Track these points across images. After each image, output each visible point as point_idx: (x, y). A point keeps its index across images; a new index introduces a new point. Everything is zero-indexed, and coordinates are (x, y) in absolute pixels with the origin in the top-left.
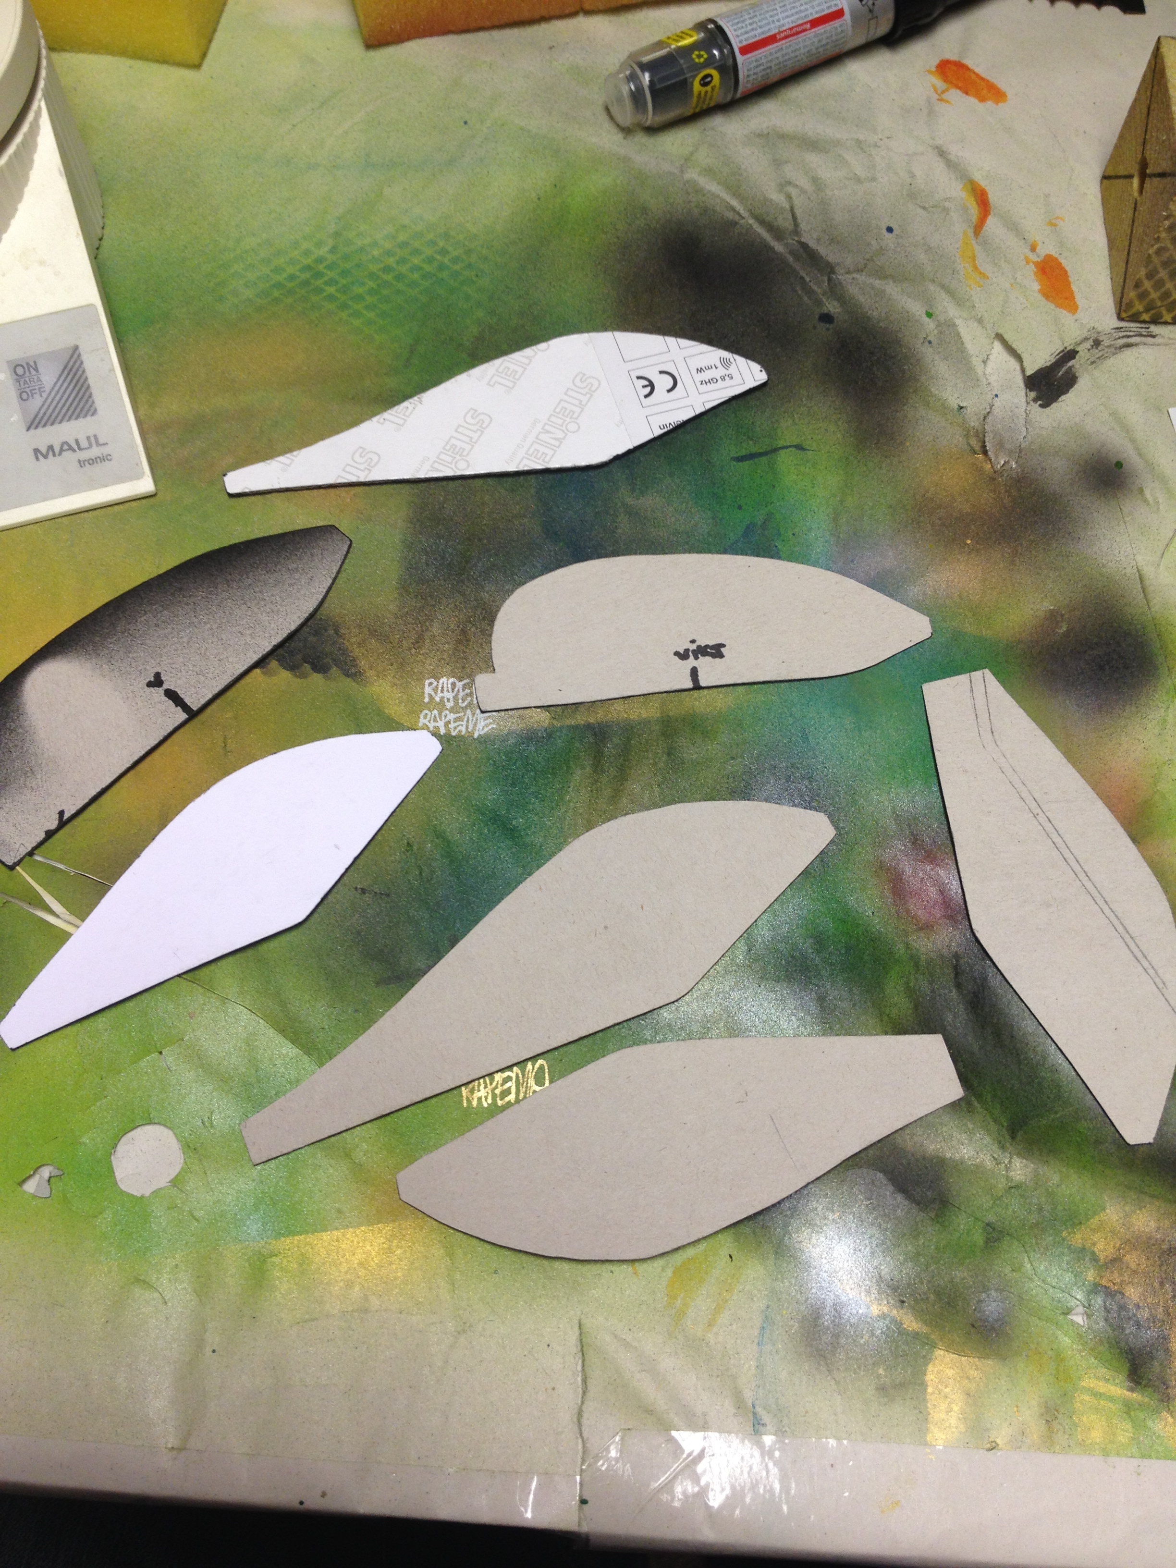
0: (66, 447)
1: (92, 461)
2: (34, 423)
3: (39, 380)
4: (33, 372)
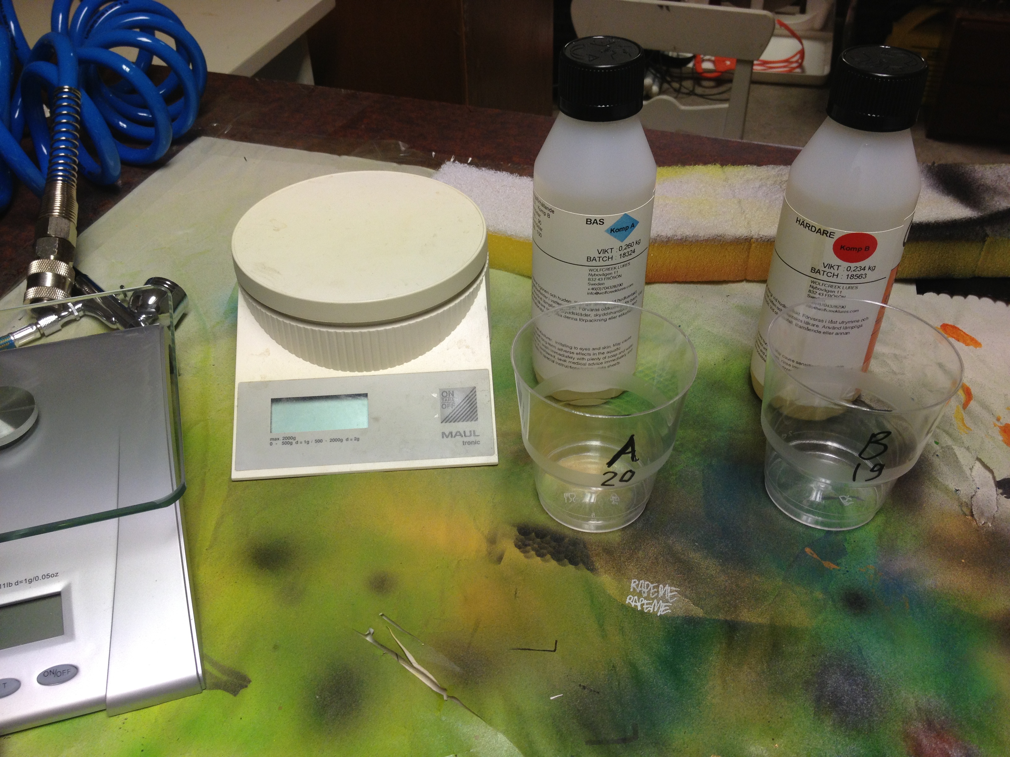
0: (458, 434)
1: (470, 443)
2: (445, 420)
3: (453, 400)
4: (451, 396)
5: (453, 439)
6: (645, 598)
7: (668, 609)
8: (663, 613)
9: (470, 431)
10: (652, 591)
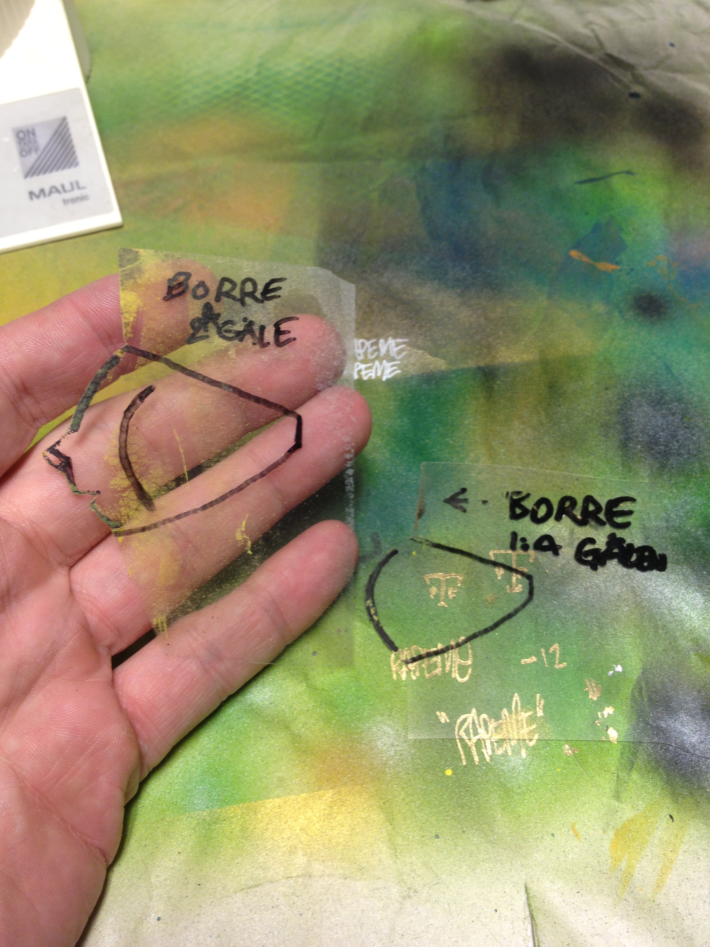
0: (54, 190)
1: (74, 200)
2: (30, 173)
3: (35, 141)
4: (31, 136)
5: (48, 199)
6: (362, 362)
7: (395, 370)
8: (390, 376)
9: (71, 184)
10: (370, 350)
